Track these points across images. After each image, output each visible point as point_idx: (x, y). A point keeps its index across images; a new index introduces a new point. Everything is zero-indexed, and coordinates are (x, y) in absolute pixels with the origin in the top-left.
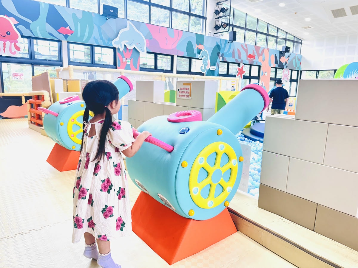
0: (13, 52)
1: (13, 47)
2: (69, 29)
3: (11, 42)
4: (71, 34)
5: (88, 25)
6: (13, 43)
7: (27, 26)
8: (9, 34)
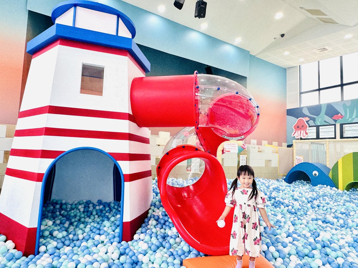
0: (304, 136)
1: (304, 133)
2: (340, 115)
3: (304, 131)
4: (342, 118)
5: (355, 109)
6: (305, 131)
7: (314, 120)
8: (303, 127)
